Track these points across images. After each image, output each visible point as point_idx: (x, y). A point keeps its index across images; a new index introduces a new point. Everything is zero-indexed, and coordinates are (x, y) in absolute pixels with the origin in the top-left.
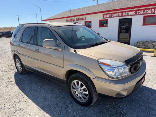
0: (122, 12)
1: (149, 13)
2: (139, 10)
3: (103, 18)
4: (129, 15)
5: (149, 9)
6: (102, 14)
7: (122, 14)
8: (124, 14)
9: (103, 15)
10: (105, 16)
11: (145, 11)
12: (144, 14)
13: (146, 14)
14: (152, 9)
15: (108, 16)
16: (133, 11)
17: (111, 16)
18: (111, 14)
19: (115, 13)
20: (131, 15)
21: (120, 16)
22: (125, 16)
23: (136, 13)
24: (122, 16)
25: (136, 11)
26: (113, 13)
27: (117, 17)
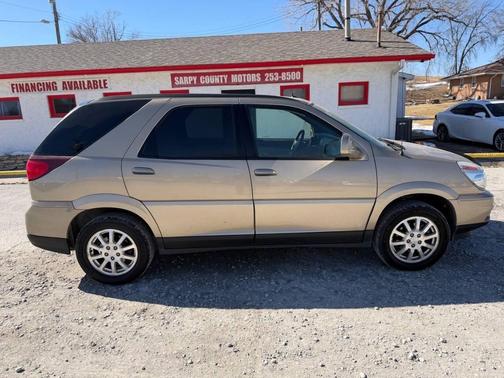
0: (229, 74)
1: (291, 81)
2: (269, 71)
3: (173, 85)
4: (247, 83)
5: (291, 70)
6: (168, 74)
7: (229, 79)
8: (234, 78)
9: (173, 76)
10: (180, 81)
11: (283, 74)
12: (280, 81)
13: (286, 81)
14: (296, 70)
15: (187, 80)
16: (256, 72)
17: (198, 80)
18: (198, 75)
19: (209, 74)
20: (251, 83)
21: (224, 84)
22: (238, 84)
23: (263, 77)
24: (229, 83)
25: (262, 73)
26: (204, 74)
27: (215, 84)
